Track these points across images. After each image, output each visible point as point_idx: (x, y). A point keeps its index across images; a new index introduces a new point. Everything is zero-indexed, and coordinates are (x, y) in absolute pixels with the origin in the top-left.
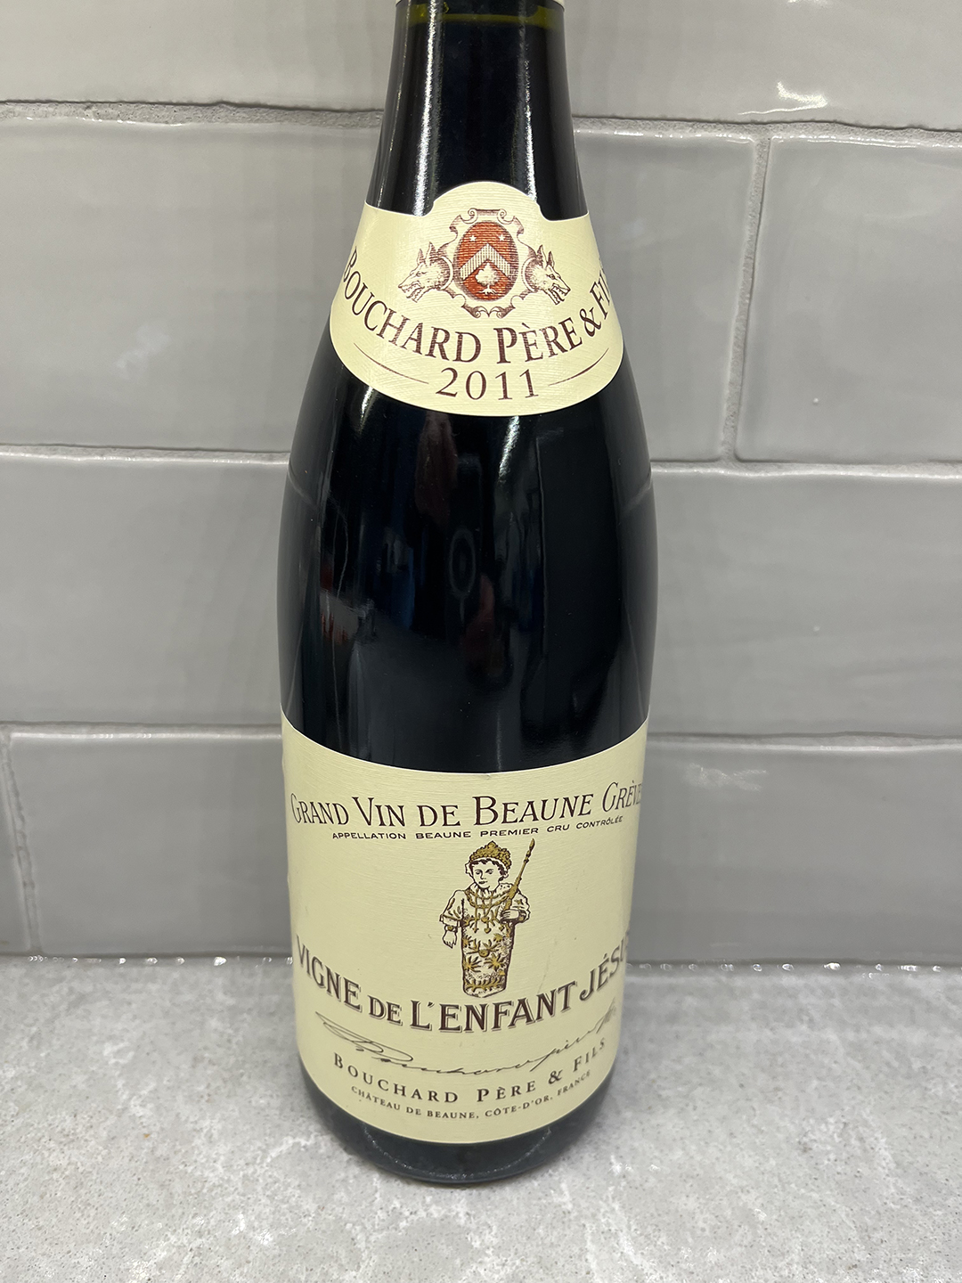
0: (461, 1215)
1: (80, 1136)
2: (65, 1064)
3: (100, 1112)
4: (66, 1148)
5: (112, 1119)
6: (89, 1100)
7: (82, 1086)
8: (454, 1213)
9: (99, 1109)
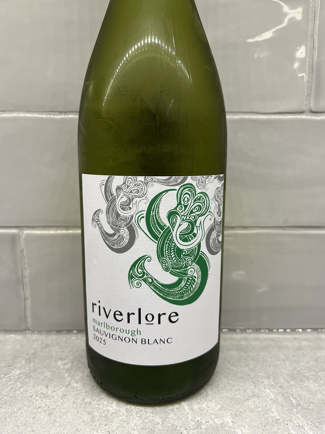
0: (229, 422)
1: (50, 395)
2: (41, 368)
3: (58, 385)
4: (43, 399)
5: (64, 389)
6: (52, 382)
7: (49, 376)
8: (226, 422)
9: (58, 384)
